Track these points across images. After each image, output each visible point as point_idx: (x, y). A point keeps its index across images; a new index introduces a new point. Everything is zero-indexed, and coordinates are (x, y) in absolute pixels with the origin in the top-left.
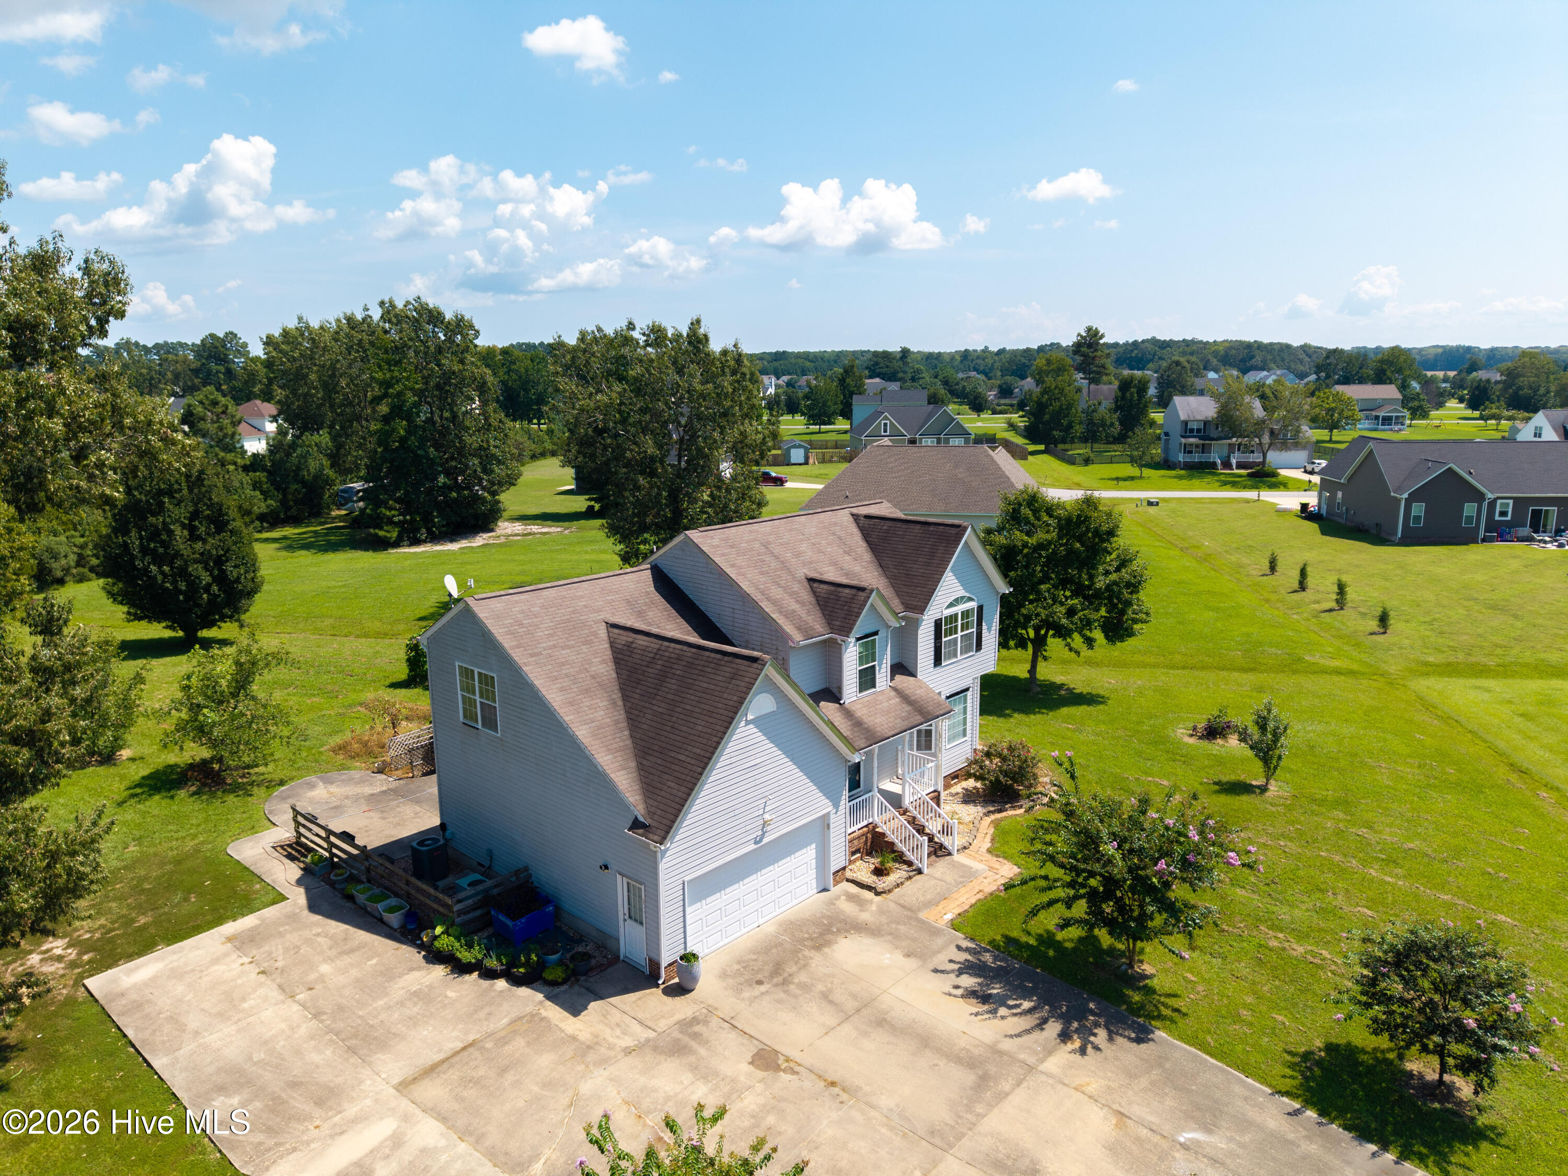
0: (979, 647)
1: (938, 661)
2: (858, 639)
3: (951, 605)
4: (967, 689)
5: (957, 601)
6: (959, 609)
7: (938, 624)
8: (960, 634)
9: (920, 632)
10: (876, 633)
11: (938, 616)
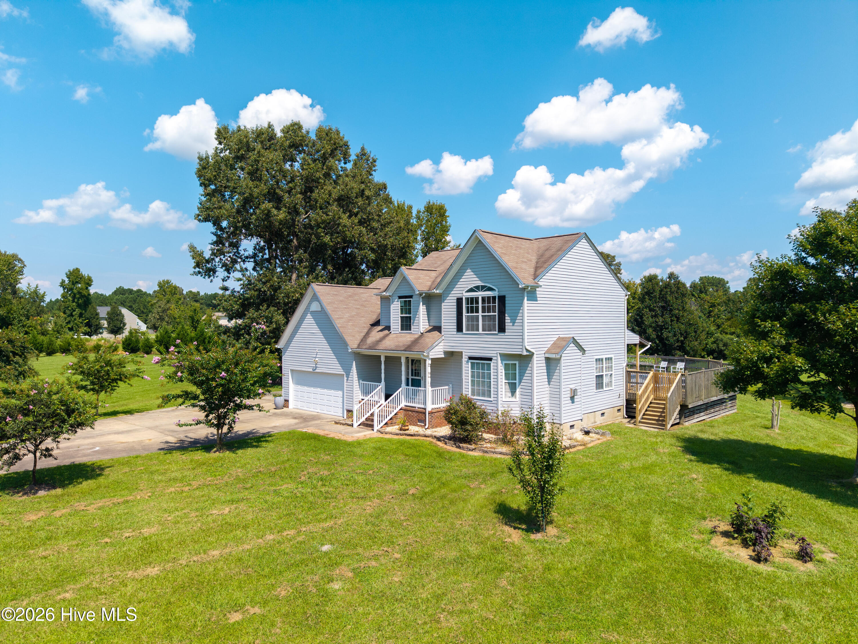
0: (502, 329)
1: (459, 329)
2: (400, 297)
3: (471, 290)
4: (490, 359)
5: (477, 288)
6: (480, 294)
7: (459, 301)
8: (480, 314)
9: (443, 304)
10: (411, 297)
11: (459, 296)
